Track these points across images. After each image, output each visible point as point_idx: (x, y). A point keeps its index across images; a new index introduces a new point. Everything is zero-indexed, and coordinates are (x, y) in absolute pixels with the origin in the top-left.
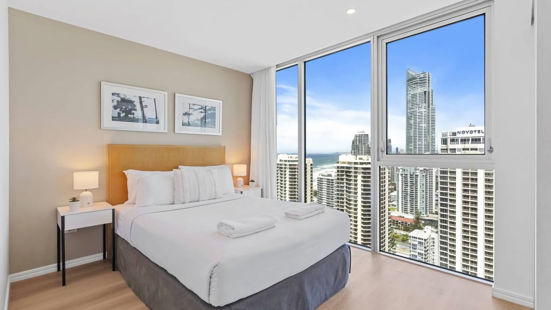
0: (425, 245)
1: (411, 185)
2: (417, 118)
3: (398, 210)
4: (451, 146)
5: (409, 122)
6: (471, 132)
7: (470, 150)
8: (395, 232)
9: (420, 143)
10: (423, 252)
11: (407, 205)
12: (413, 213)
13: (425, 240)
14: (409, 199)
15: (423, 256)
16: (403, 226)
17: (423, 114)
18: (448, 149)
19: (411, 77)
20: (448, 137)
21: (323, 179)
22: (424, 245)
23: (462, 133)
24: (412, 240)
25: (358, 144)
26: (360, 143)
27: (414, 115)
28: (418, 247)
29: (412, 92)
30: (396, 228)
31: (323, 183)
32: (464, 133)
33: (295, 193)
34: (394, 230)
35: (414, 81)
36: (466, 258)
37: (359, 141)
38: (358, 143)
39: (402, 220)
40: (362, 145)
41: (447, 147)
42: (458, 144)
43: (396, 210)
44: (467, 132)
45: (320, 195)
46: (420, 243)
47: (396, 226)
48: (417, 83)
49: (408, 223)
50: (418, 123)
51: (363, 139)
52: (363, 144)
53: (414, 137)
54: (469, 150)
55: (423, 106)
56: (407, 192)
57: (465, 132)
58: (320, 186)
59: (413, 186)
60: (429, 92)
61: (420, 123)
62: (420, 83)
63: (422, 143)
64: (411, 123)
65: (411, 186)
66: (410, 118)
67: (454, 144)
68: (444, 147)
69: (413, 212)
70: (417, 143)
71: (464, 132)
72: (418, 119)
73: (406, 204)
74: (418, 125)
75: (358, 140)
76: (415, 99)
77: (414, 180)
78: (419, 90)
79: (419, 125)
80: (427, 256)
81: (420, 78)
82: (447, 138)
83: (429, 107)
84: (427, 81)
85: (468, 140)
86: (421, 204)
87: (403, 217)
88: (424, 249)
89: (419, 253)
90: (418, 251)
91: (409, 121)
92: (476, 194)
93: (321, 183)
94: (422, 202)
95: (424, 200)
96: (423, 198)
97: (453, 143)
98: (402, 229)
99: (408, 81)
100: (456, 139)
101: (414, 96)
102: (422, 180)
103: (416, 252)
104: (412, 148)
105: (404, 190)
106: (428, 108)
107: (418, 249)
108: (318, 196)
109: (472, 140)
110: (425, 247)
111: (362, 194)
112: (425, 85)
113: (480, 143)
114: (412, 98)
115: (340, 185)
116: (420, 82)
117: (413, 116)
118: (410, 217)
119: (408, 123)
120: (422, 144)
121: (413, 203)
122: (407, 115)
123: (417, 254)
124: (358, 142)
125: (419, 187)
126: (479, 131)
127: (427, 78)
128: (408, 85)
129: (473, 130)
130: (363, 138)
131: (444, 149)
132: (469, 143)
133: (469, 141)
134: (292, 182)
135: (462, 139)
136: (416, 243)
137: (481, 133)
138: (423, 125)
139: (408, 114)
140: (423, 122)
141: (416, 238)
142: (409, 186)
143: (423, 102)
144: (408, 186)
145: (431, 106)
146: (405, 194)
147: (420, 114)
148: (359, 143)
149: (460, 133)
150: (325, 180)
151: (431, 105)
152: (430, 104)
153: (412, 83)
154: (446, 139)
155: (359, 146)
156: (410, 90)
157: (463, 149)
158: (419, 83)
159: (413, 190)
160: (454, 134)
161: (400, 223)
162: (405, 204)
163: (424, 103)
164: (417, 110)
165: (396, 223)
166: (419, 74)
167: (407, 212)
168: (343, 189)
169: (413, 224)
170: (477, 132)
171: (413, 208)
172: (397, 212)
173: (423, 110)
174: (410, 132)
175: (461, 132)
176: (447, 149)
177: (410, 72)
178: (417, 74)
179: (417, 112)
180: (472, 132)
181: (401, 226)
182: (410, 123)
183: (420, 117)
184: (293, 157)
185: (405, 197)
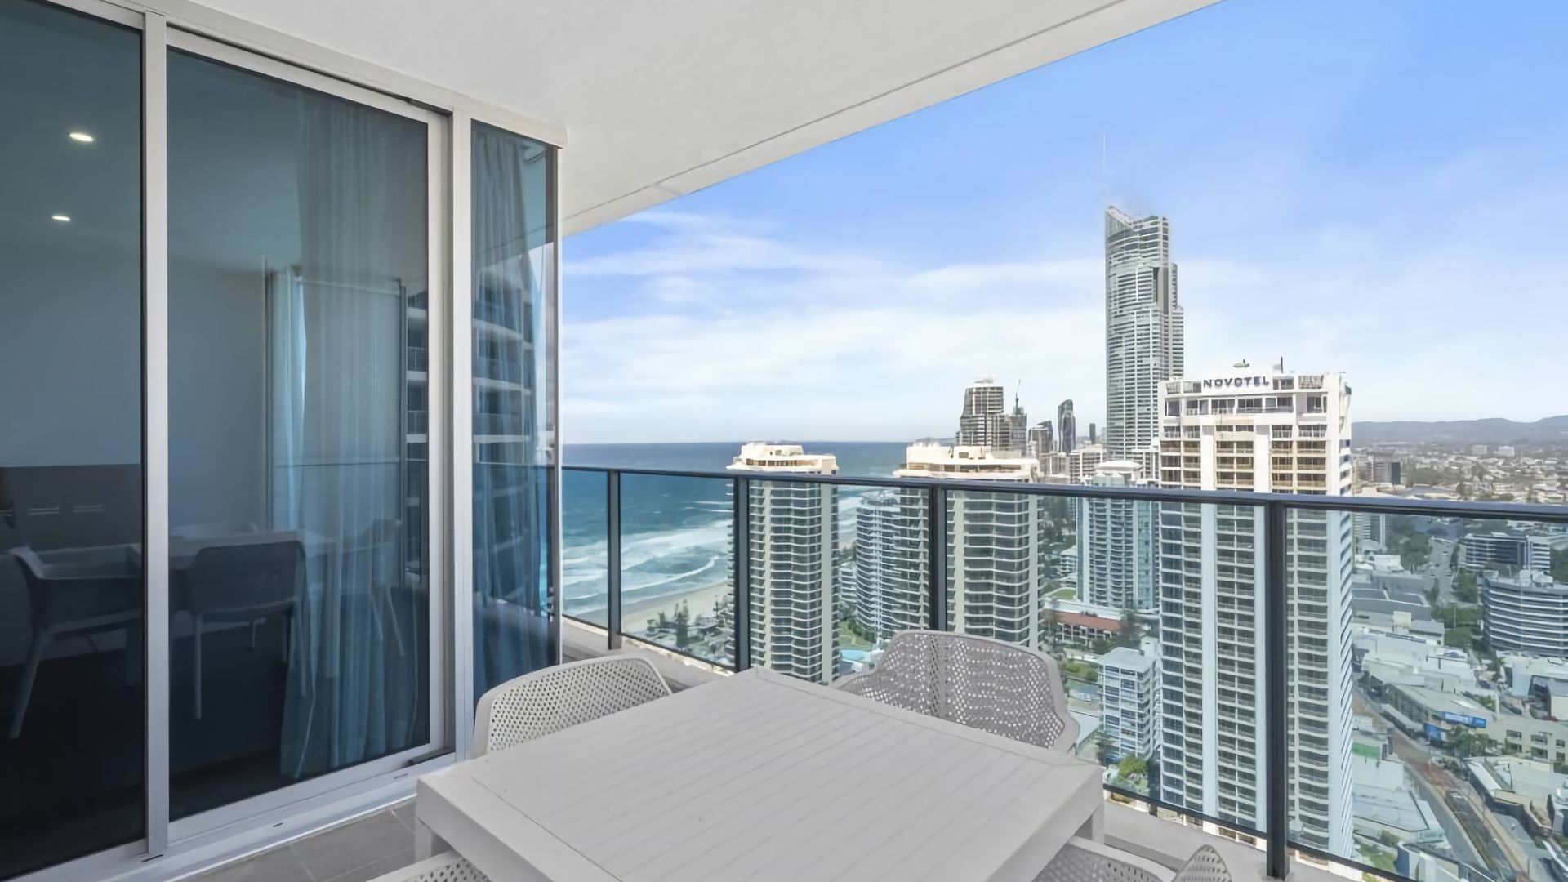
0: (1139, 689)
1: (1114, 526)
2: (1136, 342)
3: (1081, 598)
4: (1187, 420)
5: (1115, 353)
6: (1238, 382)
7: (1234, 428)
8: (1070, 657)
9: (1144, 410)
10: (1135, 709)
11: (1104, 581)
12: (1120, 603)
13: (1140, 676)
14: (1109, 565)
15: (1134, 719)
16: (1092, 639)
17: (1151, 331)
18: (1181, 429)
19: (1116, 229)
20: (1182, 394)
21: (871, 512)
22: (1136, 691)
23: (1216, 385)
24: (1106, 677)
25: (974, 414)
26: (980, 413)
27: (1126, 334)
28: (1121, 695)
29: (1121, 271)
30: (1074, 647)
31: (872, 525)
32: (1221, 385)
33: (789, 551)
34: (1065, 649)
35: (1126, 241)
36: (1227, 719)
37: (976, 405)
38: (974, 411)
39: (1090, 622)
40: (985, 417)
41: (1179, 423)
42: (1207, 413)
43: (1075, 597)
44: (1228, 381)
45: (865, 556)
46: (1127, 684)
47: (1075, 640)
48: (1135, 246)
49: (1105, 632)
50: (1139, 357)
51: (989, 401)
52: (989, 413)
53: (1127, 393)
54: (1232, 430)
55: (1150, 309)
56: (1105, 546)
57: (1224, 383)
58: (865, 531)
59: (1120, 530)
60: (1166, 271)
61: (1144, 354)
62: (1143, 246)
63: (1148, 410)
64: (1120, 357)
65: (1114, 529)
66: (1117, 343)
67: (1196, 414)
68: (1171, 421)
69: (1120, 600)
70: (1137, 412)
71: (1221, 381)
72: (1138, 344)
73: (1102, 579)
74: (1138, 361)
75: (974, 403)
76: (1130, 288)
77: (1123, 514)
78: (1140, 265)
79: (1141, 361)
80: (1146, 719)
81: (1142, 233)
82: (1178, 398)
83: (1166, 311)
84: (1161, 240)
85: (1232, 402)
86: (1143, 580)
87: (1094, 616)
88: (1137, 701)
89: (1123, 711)
90: (1122, 706)
91: (1113, 352)
92: (1250, 546)
93: (866, 525)
94: (1143, 573)
95: (1150, 568)
96: (1147, 561)
97: (1194, 412)
98: (1088, 648)
99: (1110, 239)
100: (1201, 402)
101: (1126, 281)
102: (1144, 513)
103: (1117, 709)
104: (1123, 423)
105: (1095, 541)
106: (1163, 314)
107: (1123, 700)
108: (860, 560)
109: (1242, 403)
110: (1140, 696)
111: (967, 552)
112: (1156, 250)
113: (1260, 411)
114: (1120, 286)
115: (908, 528)
116: (1143, 242)
117: (1123, 335)
118: (1111, 614)
119: (1111, 356)
120: (1150, 414)
121: (1120, 577)
122: (1109, 334)
123: (1118, 714)
124: (974, 407)
125: (1135, 532)
126: (1257, 381)
127: (1160, 233)
128: (1111, 252)
129: (1243, 378)
130: (989, 397)
131: (1172, 429)
132: (1231, 412)
133: (1233, 405)
134: (780, 521)
135: (1216, 401)
136: (1117, 684)
137: (1262, 386)
138: (1152, 361)
139: (1110, 331)
140: (1151, 354)
141: (1117, 670)
142: (1109, 529)
143: (1150, 298)
144: (1105, 528)
145: (1170, 308)
146: (1098, 551)
147: (1143, 332)
148: (976, 413)
149: (1210, 385)
150: (878, 516)
151: (1174, 306)
152: (1170, 303)
153: (1121, 246)
154: (1176, 400)
155: (977, 421)
156: (1115, 266)
157: (1217, 426)
158: (1141, 245)
159: (1120, 541)
160: (1197, 387)
161: (1084, 631)
162: (1098, 580)
163: (1152, 300)
164: (1135, 320)
165: (1075, 633)
166: (1140, 222)
167: (1103, 601)
168: (916, 539)
169: (1119, 633)
170: (1252, 381)
171: (1120, 589)
172: (1079, 602)
173: (1151, 320)
174: (1118, 381)
175: (1213, 383)
176: (1178, 429)
177: (1118, 216)
178: (1132, 221)
179: (1135, 325)
180: (1241, 383)
181: (1088, 640)
182: (1118, 355)
183: (1143, 340)
184: (783, 453)
185: (1098, 560)
